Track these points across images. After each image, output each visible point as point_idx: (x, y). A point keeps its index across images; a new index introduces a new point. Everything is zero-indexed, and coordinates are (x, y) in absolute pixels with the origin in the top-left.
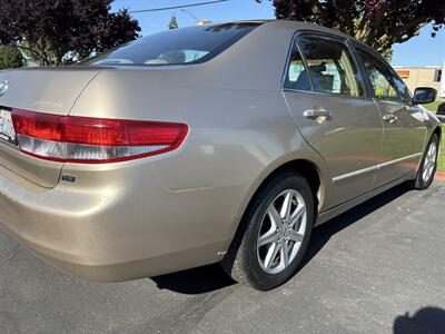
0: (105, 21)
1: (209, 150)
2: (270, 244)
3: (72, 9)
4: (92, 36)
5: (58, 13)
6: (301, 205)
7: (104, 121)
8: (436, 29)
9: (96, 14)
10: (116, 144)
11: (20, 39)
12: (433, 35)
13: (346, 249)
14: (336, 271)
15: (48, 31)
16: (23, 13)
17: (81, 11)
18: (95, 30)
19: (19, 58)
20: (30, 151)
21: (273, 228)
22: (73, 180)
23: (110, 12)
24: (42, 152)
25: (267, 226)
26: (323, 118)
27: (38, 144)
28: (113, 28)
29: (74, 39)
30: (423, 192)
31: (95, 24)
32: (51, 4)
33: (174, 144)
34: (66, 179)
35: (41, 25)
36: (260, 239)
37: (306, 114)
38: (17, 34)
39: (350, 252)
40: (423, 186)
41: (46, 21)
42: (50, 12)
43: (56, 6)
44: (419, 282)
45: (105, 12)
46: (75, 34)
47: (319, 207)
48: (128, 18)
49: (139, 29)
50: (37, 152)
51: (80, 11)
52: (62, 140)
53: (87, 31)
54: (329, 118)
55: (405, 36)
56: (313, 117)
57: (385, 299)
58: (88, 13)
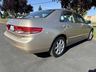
0: (26, 6)
1: (47, 33)
2: (57, 49)
3: (19, 4)
4: (23, 10)
5: (16, 5)
6: (63, 42)
7: (29, 27)
8: (95, 8)
9: (24, 5)
10: (31, 31)
11: (8, 10)
12: (94, 9)
13: (72, 51)
14: (70, 55)
15: (14, 9)
16: (9, 5)
18: (24, 8)
19: (8, 14)
20: (17, 32)
21: (58, 46)
22: (24, 37)
24: (19, 32)
25: (57, 46)
26: (67, 27)
27: (18, 31)
28: (27, 8)
29: (20, 10)
30: (90, 41)
32: (15, 3)
33: (40, 31)
34: (23, 37)
35: (13, 7)
36: (55, 48)
37: (64, 26)
38: (8, 9)
39: (73, 52)
40: (90, 40)
42: (15, 5)
44: (85, 57)
45: (26, 4)
46: (20, 9)
47: (67, 43)
48: (31, 6)
49: (33, 8)
50: (18, 33)
51: (21, 4)
52: (23, 31)
53: (22, 8)
54: (68, 27)
55: (88, 9)
56: (65, 27)
57: (78, 59)
58: (22, 5)
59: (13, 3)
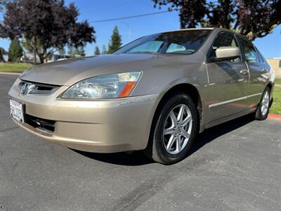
0: (74, 27)
3: (53, 20)
4: (65, 36)
5: (45, 22)
9: (69, 23)
11: (21, 37)
16: (24, 22)
17: (59, 21)
18: (67, 32)
23: (77, 22)
28: (78, 32)
29: (54, 37)
31: (67, 29)
32: (41, 16)
35: (34, 28)
38: (19, 34)
41: (37, 26)
42: (40, 21)
43: (43, 17)
45: (74, 21)
46: (55, 35)
48: (88, 25)
49: (94, 32)
53: (62, 33)
58: (63, 22)
59: (35, 16)
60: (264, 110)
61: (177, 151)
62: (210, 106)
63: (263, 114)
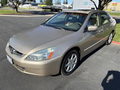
60: (109, 41)
61: (71, 70)
62: (85, 50)
63: (109, 42)
